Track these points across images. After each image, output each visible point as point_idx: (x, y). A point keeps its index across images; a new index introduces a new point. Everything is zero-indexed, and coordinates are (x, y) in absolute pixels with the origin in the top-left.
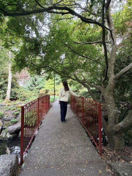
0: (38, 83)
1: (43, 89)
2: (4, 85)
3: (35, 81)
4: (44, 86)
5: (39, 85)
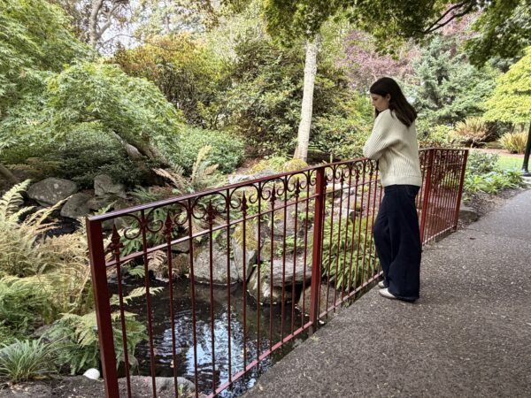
1: (471, 121)
2: (291, 105)
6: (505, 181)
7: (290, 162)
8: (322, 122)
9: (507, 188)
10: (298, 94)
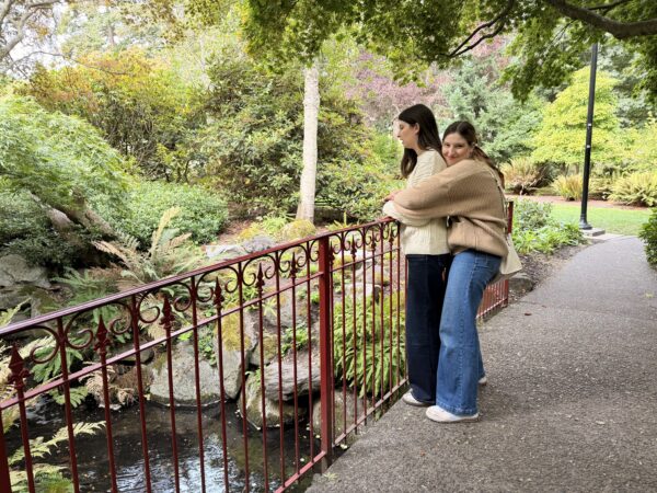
0: (492, 122)
1: (518, 162)
2: (289, 148)
3: (477, 110)
4: (526, 142)
5: (500, 136)
6: (562, 238)
7: (291, 224)
8: (331, 169)
9: (565, 245)
10: (297, 134)
